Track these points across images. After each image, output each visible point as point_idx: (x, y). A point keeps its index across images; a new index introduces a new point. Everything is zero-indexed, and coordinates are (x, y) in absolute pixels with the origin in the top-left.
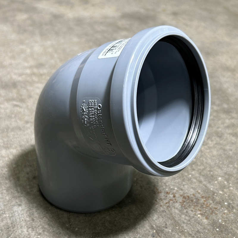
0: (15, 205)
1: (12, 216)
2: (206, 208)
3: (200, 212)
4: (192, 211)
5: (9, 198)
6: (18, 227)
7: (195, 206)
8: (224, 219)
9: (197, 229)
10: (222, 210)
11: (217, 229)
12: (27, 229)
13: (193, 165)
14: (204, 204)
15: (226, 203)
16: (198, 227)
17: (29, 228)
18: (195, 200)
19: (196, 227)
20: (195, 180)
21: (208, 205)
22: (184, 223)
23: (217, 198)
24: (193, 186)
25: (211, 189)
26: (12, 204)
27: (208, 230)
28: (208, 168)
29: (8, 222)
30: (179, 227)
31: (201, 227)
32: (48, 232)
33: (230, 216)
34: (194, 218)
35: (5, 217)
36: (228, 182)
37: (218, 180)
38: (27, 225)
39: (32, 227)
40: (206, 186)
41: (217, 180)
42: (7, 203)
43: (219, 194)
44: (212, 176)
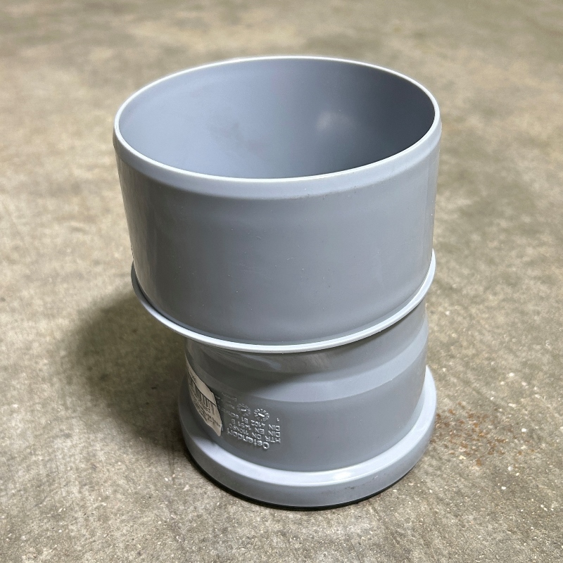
0: (57, 436)
1: (50, 460)
2: (478, 440)
3: (464, 450)
4: (446, 447)
5: (46, 421)
6: (60, 484)
7: (453, 436)
8: (520, 464)
9: (457, 487)
10: (516, 444)
11: (504, 488)
12: (80, 488)
13: (452, 347)
14: (473, 431)
15: (524, 430)
16: (459, 484)
17: (85, 485)
18: (453, 423)
19: (456, 483)
20: (454, 380)
21: (483, 434)
22: (427, 473)
23: (504, 418)
24: (451, 393)
25: (492, 398)
26: (52, 434)
27: (482, 489)
28: (484, 352)
29: (41, 472)
30: (416, 484)
31: (466, 483)
32: (124, 495)
33: (533, 457)
34: (450, 464)
35: (35, 462)
36: (529, 384)
37: (507, 378)
38: (80, 479)
39: (91, 483)
40: (478, 393)
41: (504, 379)
42: (42, 432)
43: (508, 409)
44: (494, 370)
